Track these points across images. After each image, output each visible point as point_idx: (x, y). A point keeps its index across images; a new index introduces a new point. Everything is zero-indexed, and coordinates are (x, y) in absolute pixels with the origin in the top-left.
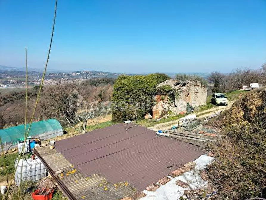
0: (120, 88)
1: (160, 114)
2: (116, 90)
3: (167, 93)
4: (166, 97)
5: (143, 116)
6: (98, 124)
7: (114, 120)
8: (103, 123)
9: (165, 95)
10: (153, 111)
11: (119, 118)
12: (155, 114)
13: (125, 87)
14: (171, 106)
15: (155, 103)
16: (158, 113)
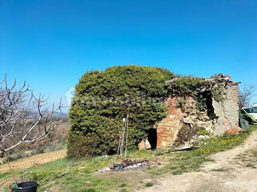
0: (89, 87)
1: (175, 137)
2: (81, 93)
3: (193, 91)
4: (190, 100)
5: (137, 144)
6: (36, 166)
7: (71, 156)
8: (48, 163)
9: (189, 94)
10: (158, 131)
11: (85, 148)
12: (161, 137)
13: (102, 82)
14: (198, 118)
15: (162, 114)
16: (171, 136)
